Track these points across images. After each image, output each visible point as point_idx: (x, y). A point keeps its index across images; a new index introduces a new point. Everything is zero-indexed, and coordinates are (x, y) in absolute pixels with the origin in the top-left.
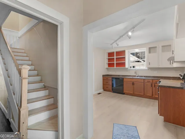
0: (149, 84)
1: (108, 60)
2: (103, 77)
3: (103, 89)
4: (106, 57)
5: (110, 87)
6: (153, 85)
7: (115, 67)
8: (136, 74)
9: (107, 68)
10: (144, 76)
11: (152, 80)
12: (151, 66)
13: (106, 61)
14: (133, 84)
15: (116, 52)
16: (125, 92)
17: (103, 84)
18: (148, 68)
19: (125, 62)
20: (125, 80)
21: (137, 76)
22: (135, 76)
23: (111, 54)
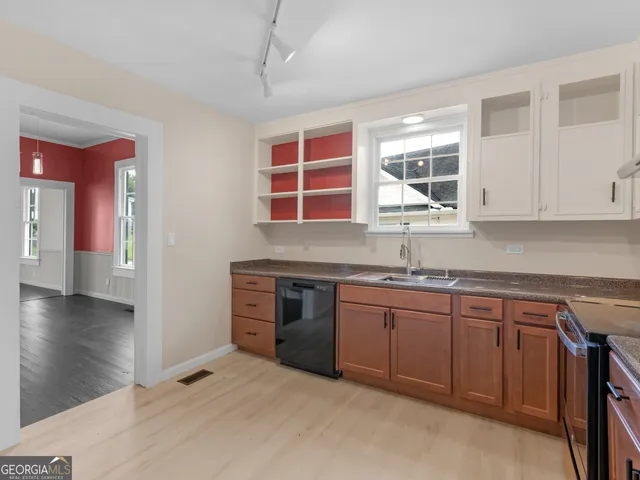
0: (483, 324)
1: (269, 184)
2: (232, 273)
3: (233, 341)
4: (261, 163)
5: (268, 332)
6: (511, 335)
7: (300, 220)
8: (410, 260)
9: (260, 226)
10: (453, 274)
11: (505, 298)
12: (496, 212)
13: (263, 189)
14: (390, 320)
15: (307, 142)
16: (342, 364)
17: (235, 315)
18: (473, 223)
19: (348, 196)
20: (344, 294)
21: (413, 273)
22: (403, 270)
23: (283, 151)
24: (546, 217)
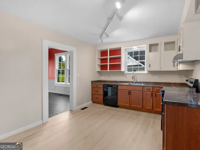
0: (149, 93)
1: (100, 61)
2: (92, 84)
4: (98, 56)
5: (101, 98)
6: (154, 95)
7: (108, 70)
8: (134, 80)
9: (98, 72)
10: (144, 83)
11: (153, 87)
12: (152, 69)
13: (98, 62)
14: (130, 93)
15: (110, 51)
16: (119, 104)
17: (92, 94)
18: (148, 71)
19: (120, 65)
20: (119, 88)
21: (135, 83)
22: (133, 82)
23: (104, 53)
24: (162, 70)
